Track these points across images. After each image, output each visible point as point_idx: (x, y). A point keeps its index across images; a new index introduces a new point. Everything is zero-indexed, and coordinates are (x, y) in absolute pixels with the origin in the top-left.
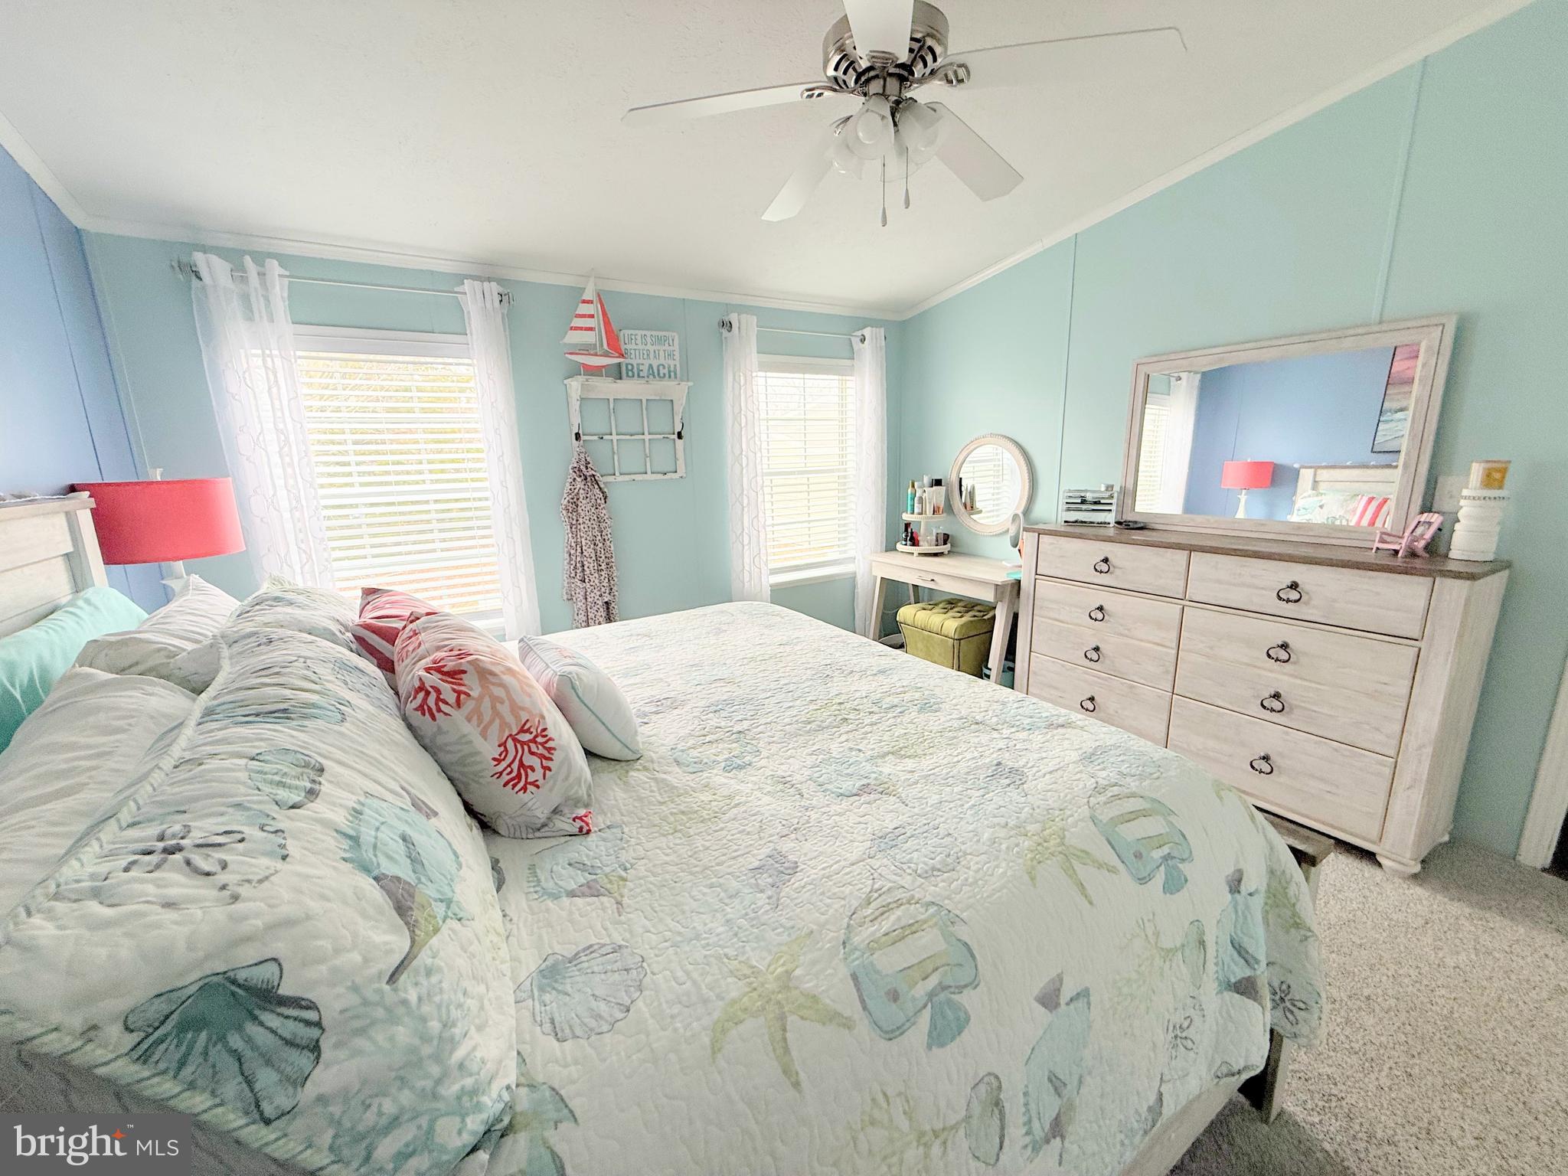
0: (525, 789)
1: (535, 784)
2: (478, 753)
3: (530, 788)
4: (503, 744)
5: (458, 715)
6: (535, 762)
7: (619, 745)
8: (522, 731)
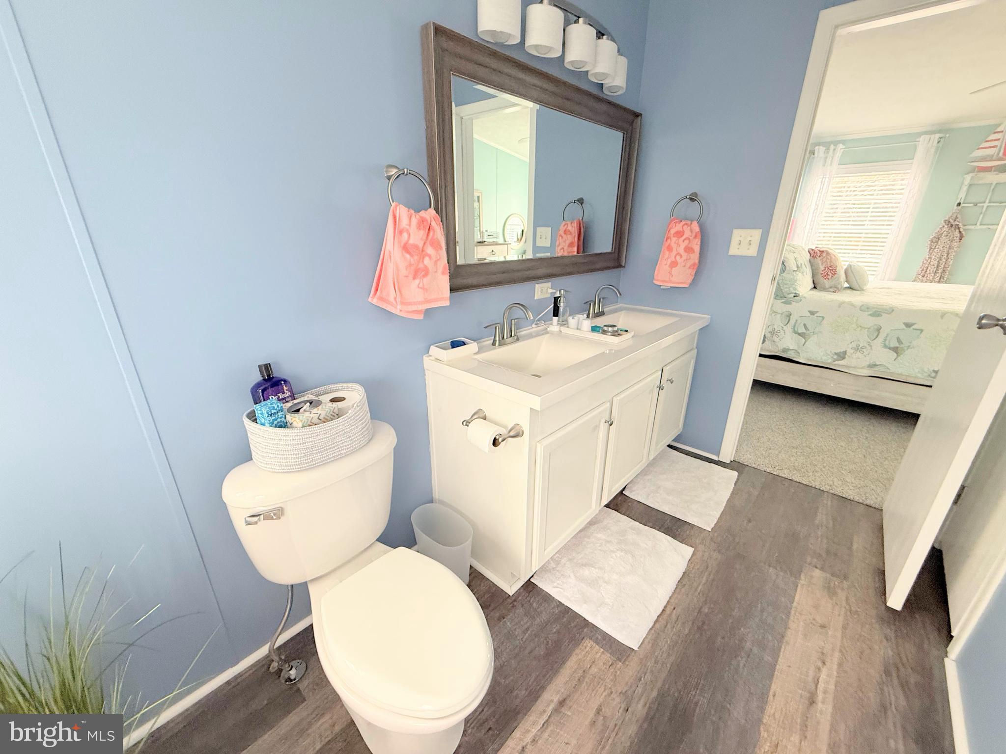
0: (826, 279)
1: (828, 279)
2: (819, 268)
3: (827, 279)
4: (825, 268)
5: (819, 259)
6: (831, 274)
7: (858, 286)
8: (830, 267)
